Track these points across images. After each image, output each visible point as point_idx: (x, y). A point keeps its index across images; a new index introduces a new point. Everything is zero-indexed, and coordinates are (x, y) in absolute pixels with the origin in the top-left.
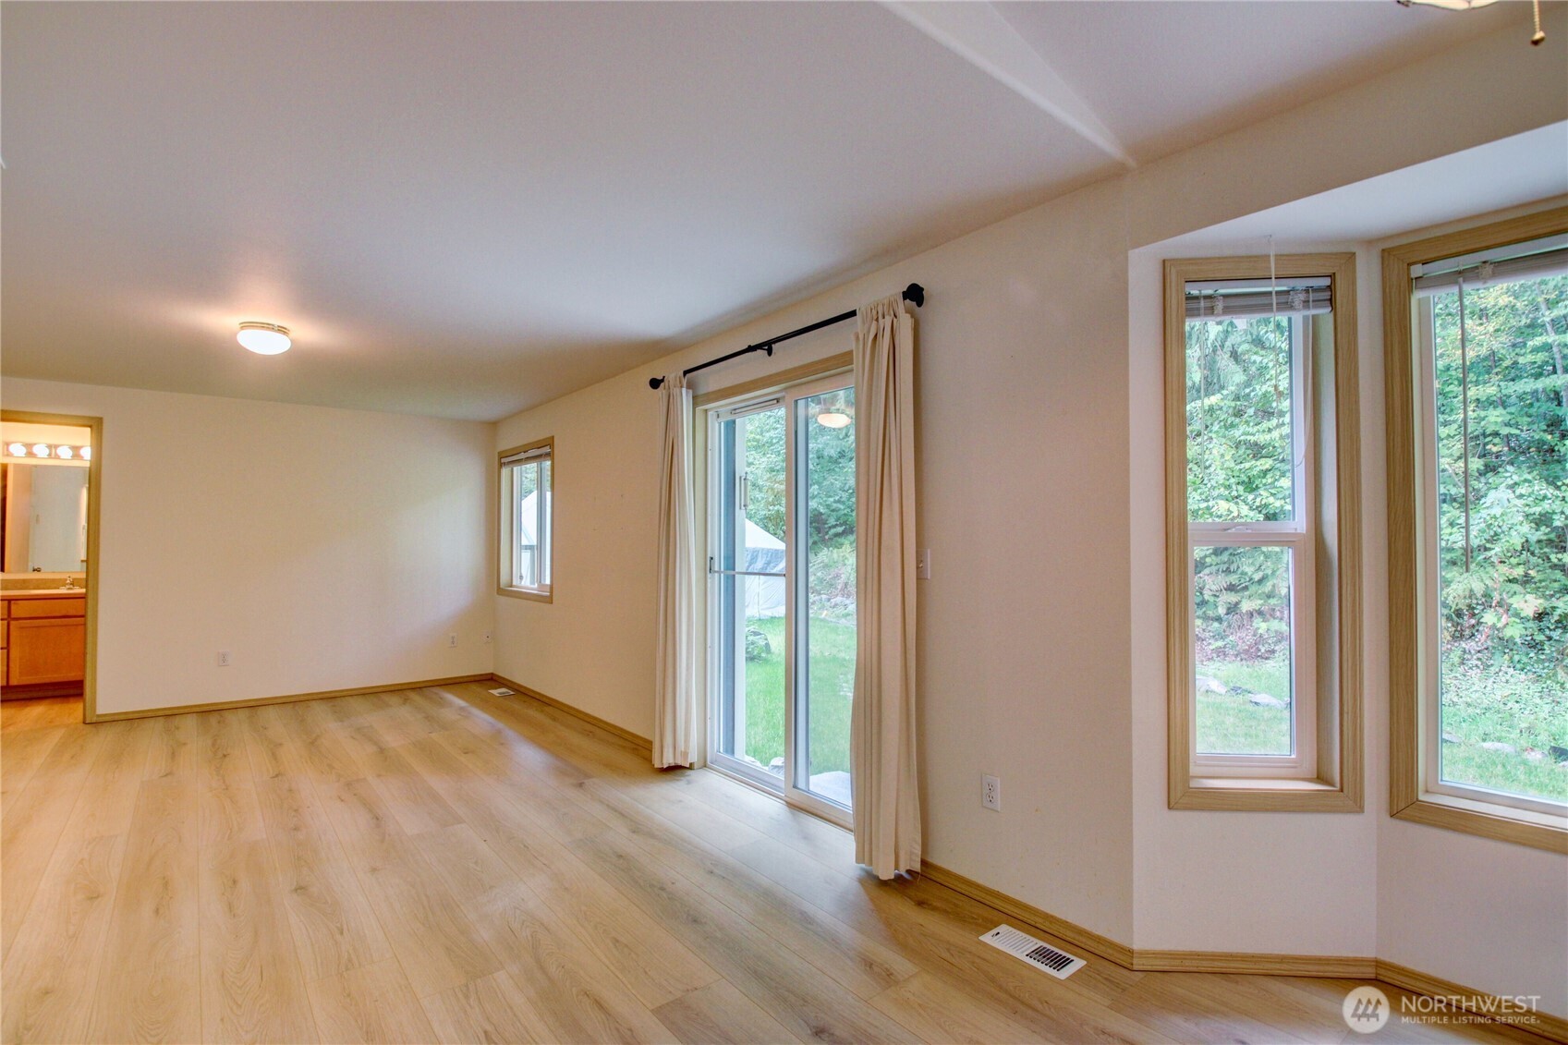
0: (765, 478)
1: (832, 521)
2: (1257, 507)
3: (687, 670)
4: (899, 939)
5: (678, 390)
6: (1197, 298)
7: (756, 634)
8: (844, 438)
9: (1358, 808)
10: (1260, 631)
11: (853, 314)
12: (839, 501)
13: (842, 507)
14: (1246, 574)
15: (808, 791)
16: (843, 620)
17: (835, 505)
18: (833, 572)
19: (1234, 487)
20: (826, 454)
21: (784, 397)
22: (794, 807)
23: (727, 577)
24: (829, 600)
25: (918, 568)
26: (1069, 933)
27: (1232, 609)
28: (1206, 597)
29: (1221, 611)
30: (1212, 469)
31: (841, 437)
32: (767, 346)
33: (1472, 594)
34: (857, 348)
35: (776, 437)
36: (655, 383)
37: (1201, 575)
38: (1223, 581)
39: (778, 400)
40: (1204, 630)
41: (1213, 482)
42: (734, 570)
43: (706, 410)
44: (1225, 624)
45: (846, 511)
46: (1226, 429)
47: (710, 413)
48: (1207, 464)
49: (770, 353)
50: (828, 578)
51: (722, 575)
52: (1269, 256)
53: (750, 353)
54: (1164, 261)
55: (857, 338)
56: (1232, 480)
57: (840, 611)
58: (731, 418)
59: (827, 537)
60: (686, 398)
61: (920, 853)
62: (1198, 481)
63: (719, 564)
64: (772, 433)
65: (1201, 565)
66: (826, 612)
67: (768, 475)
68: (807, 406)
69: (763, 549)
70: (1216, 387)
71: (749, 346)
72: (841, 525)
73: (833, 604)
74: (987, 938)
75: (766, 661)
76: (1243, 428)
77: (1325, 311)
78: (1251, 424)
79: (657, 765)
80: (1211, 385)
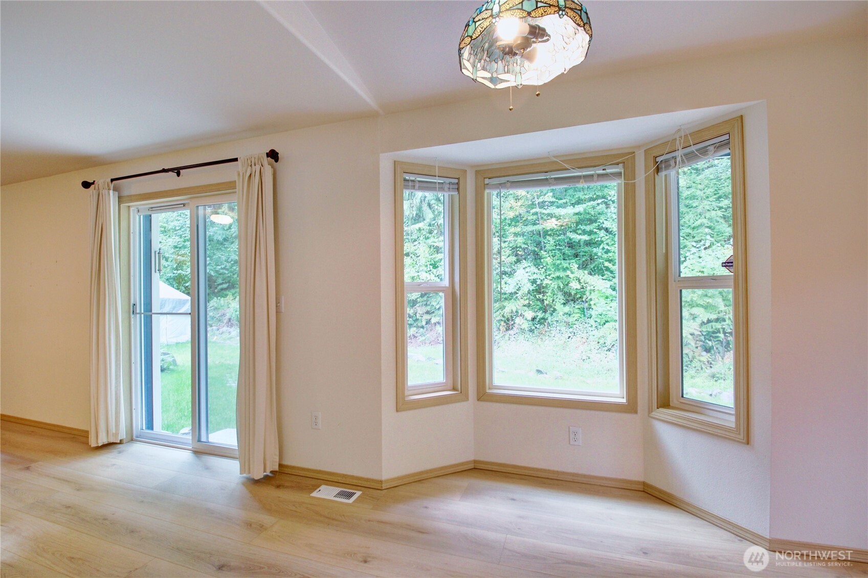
0: (171, 252)
1: (220, 281)
2: (438, 276)
3: (116, 379)
4: (267, 508)
5: (106, 191)
6: (408, 180)
7: (165, 354)
8: (227, 230)
9: (467, 399)
10: (439, 331)
11: (236, 160)
12: (224, 268)
13: (227, 272)
14: (433, 306)
15: (208, 442)
16: (228, 341)
17: (221, 271)
18: (221, 312)
19: (428, 266)
20: (215, 239)
21: (189, 203)
22: (197, 453)
23: (146, 317)
24: (218, 329)
25: (277, 306)
26: (355, 481)
27: (428, 322)
28: (418, 317)
29: (424, 323)
30: (420, 258)
31: (226, 229)
32: (178, 171)
33: (512, 312)
34: (239, 179)
35: (179, 226)
36: (86, 185)
37: (416, 307)
38: (425, 309)
39: (184, 205)
40: (417, 333)
41: (420, 264)
42: (151, 311)
43: (129, 206)
44: (425, 329)
45: (229, 275)
46: (426, 239)
47: (132, 209)
48: (418, 255)
49: (178, 174)
50: (217, 316)
51: (142, 315)
52: (435, 166)
53: (164, 173)
54: (395, 161)
55: (239, 175)
56: (428, 263)
57: (226, 336)
58: (149, 213)
59: (216, 291)
60: (112, 198)
61: (278, 460)
62: (415, 263)
63: (140, 308)
64: (176, 223)
65: (414, 303)
66: (216, 337)
67: (173, 250)
68: (205, 209)
69: (169, 299)
70: (422, 219)
71: (163, 169)
72: (226, 283)
73: (221, 332)
74: (315, 494)
75: (173, 370)
76: (432, 239)
77: (455, 193)
78: (436, 237)
79: (93, 445)
80: (418, 218)
